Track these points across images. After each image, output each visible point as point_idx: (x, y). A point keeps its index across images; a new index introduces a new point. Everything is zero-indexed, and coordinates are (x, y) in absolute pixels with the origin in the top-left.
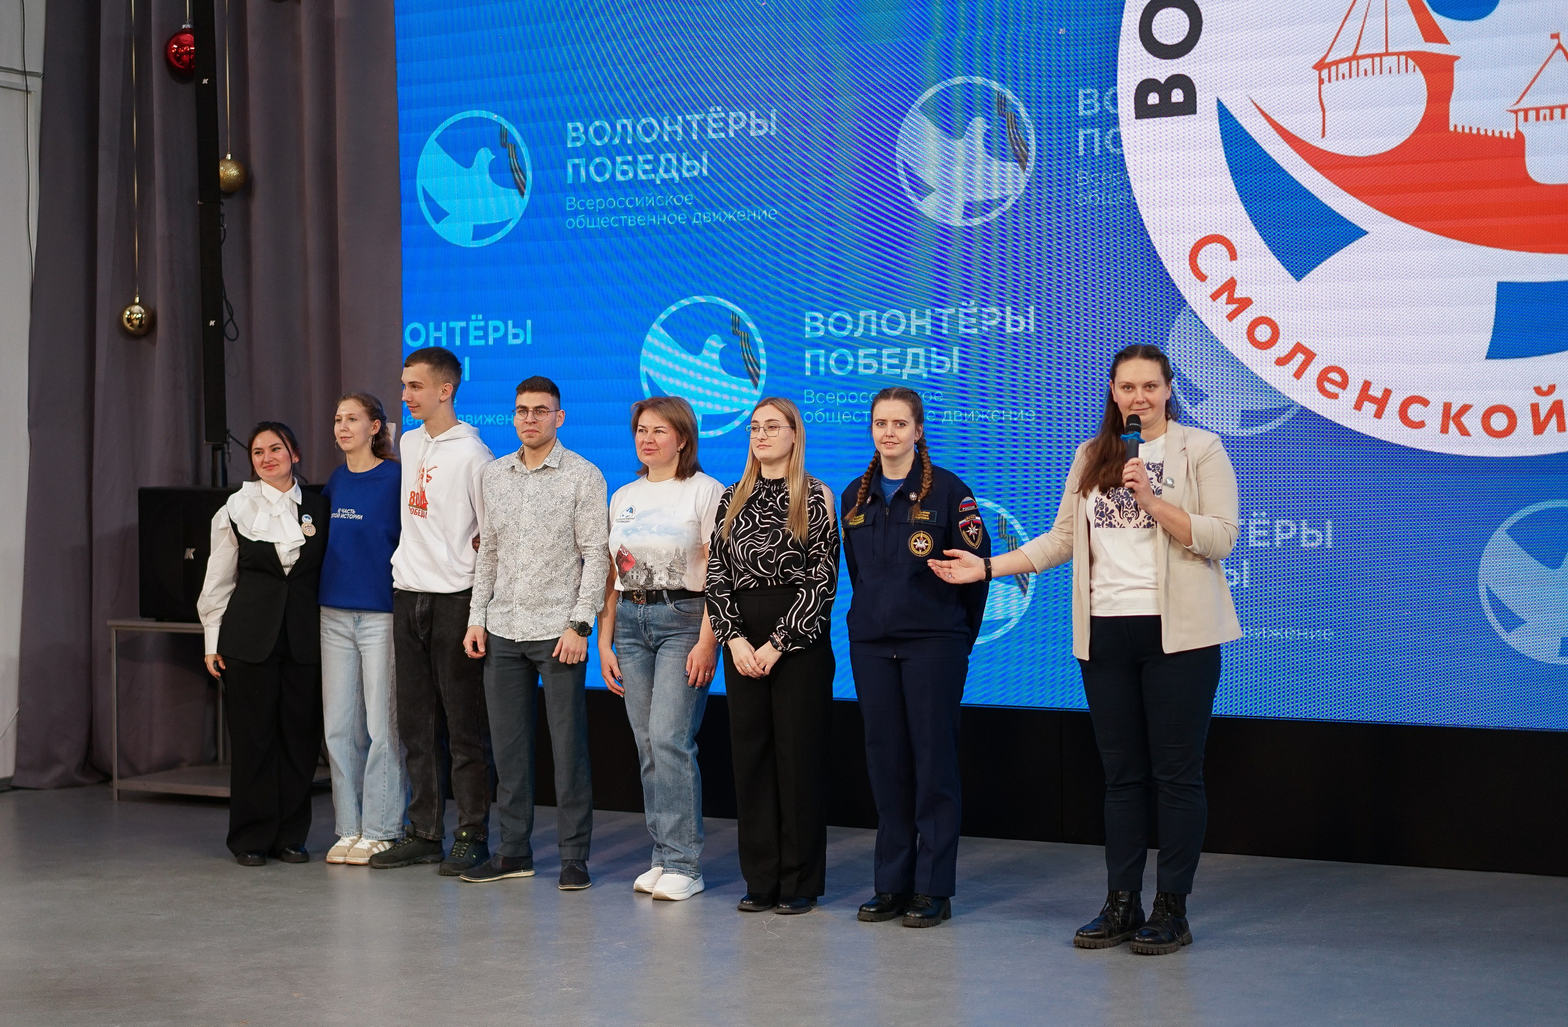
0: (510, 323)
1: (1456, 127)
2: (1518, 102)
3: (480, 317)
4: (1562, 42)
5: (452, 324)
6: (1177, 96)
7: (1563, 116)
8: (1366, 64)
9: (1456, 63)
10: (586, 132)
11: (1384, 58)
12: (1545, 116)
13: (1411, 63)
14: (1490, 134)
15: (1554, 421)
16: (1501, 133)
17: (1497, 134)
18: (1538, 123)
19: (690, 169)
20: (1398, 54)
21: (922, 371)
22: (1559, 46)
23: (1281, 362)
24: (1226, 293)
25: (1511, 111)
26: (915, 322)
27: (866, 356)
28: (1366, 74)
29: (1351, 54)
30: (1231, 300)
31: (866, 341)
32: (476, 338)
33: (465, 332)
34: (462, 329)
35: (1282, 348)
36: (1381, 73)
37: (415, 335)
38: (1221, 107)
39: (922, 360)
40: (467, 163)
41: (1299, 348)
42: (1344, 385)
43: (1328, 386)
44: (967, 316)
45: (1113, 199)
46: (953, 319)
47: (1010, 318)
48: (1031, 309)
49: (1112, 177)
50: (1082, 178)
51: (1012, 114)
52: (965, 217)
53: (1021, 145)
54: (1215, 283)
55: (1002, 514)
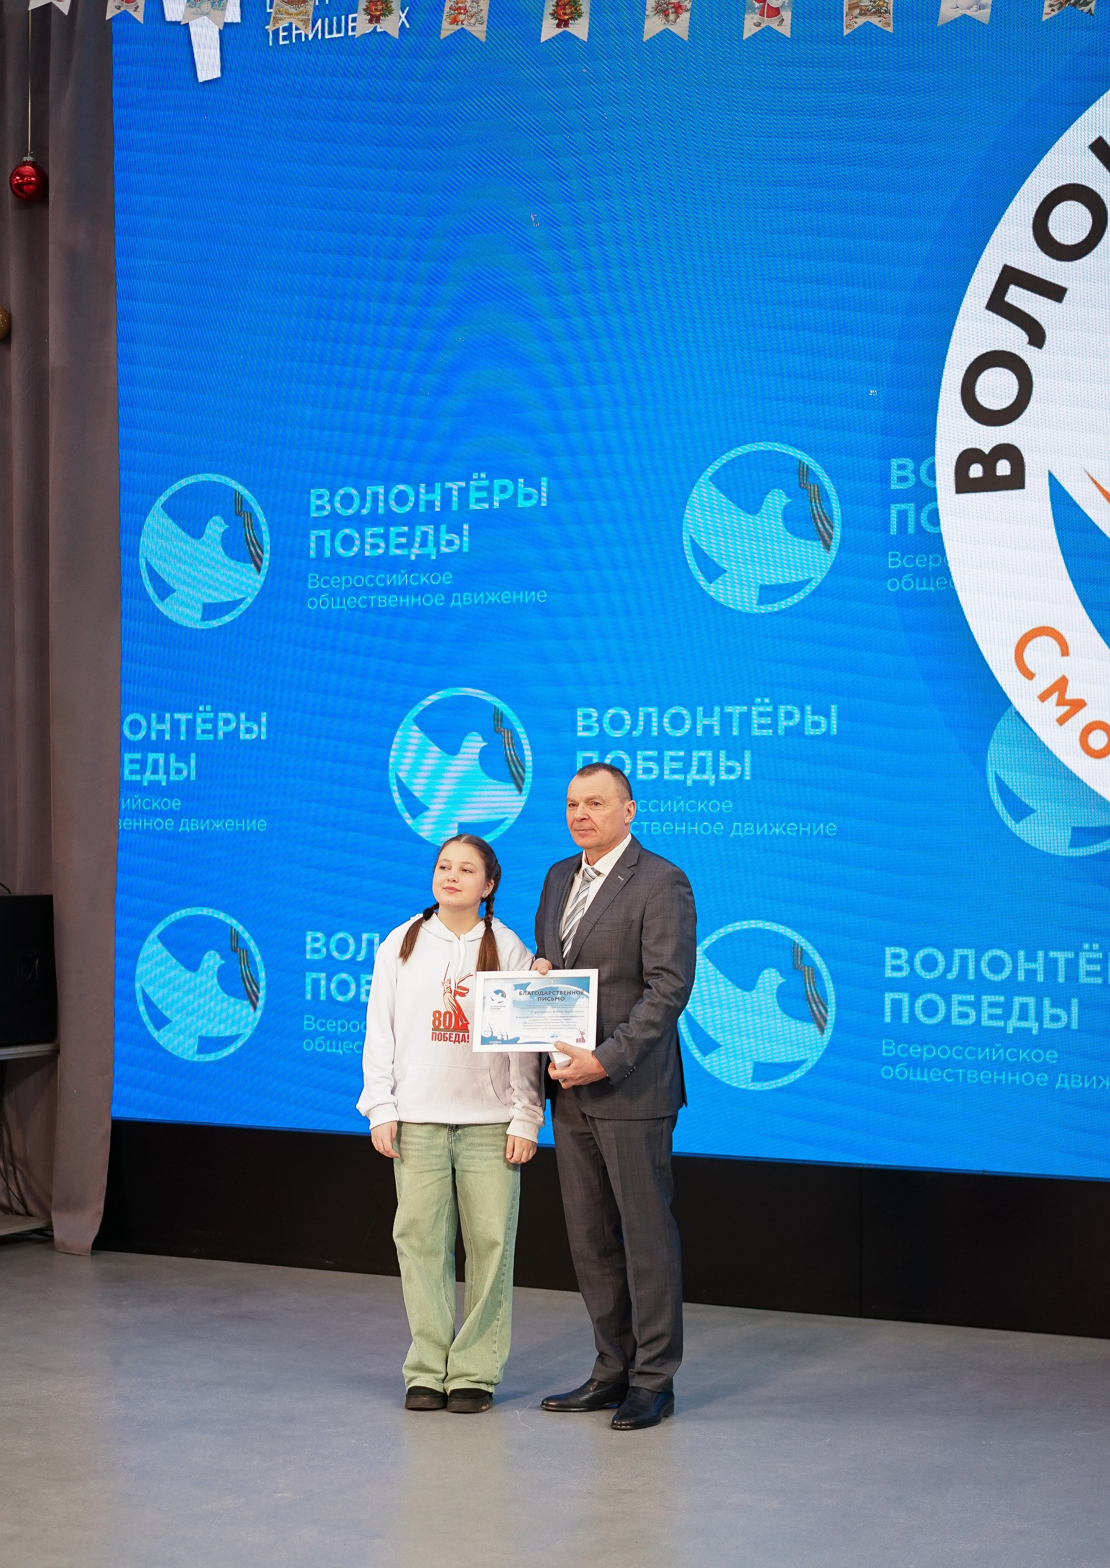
0: (243, 716)
3: (209, 708)
5: (177, 716)
6: (1003, 468)
10: (331, 501)
19: (450, 543)
21: (709, 777)
24: (1056, 694)
26: (701, 722)
27: (646, 759)
30: (1061, 702)
31: (646, 741)
32: (204, 732)
33: (191, 724)
34: (188, 721)
37: (135, 726)
38: (1053, 481)
39: (709, 765)
40: (196, 533)
44: (761, 715)
45: (928, 586)
46: (746, 719)
47: (810, 718)
48: (834, 708)
49: (928, 558)
50: (893, 559)
51: (814, 486)
52: (761, 602)
53: (825, 522)
54: (1044, 682)
55: (797, 941)
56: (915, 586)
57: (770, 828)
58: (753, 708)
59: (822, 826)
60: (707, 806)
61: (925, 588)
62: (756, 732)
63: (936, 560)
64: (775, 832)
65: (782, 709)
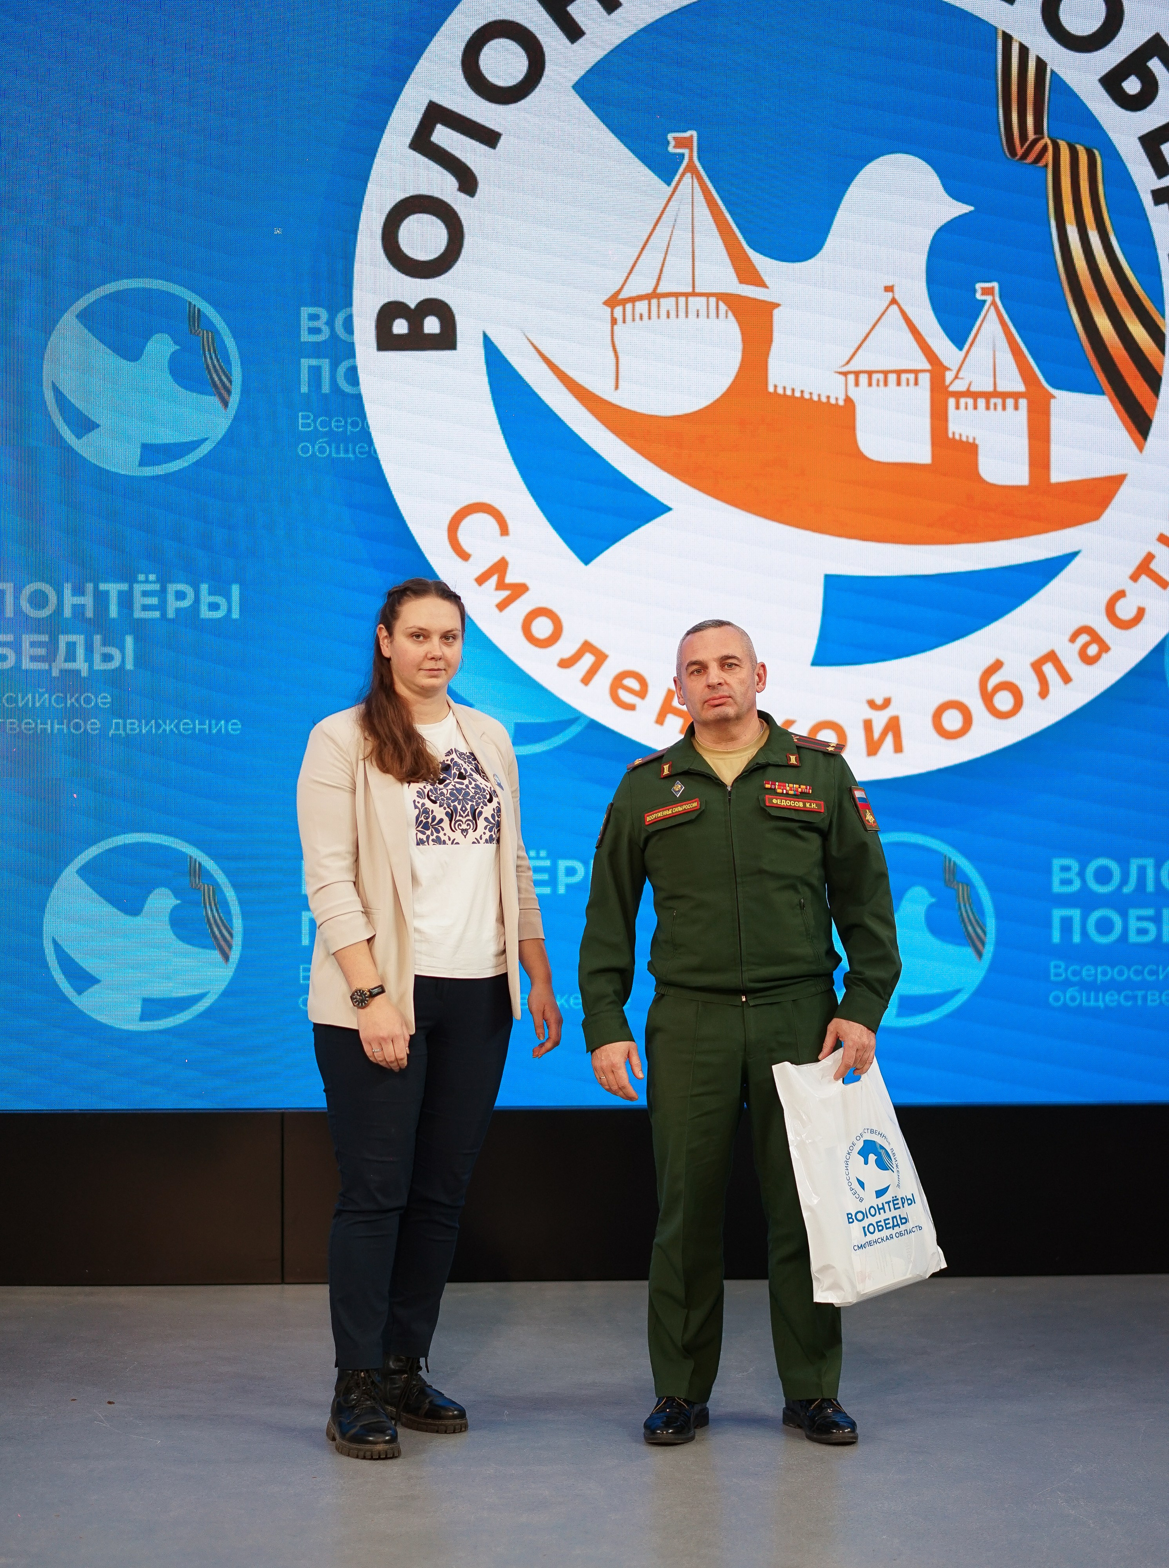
1: (776, 387)
2: (848, 362)
4: (897, 297)
6: (432, 325)
7: (899, 383)
8: (668, 304)
9: (776, 312)
11: (691, 299)
12: (878, 381)
13: (723, 307)
14: (815, 398)
15: (889, 740)
16: (828, 397)
17: (824, 400)
18: (871, 388)
20: (708, 295)
21: (80, 665)
22: (894, 301)
23: (565, 664)
24: (495, 577)
25: (840, 373)
26: (70, 600)
28: (668, 317)
29: (649, 290)
30: (501, 586)
35: (566, 647)
36: (687, 316)
38: (489, 344)
39: (80, 652)
41: (587, 647)
42: (642, 694)
43: (624, 695)
44: (145, 594)
45: (346, 451)
46: (126, 601)
47: (206, 598)
48: (235, 589)
49: (346, 422)
50: (305, 421)
51: (207, 332)
52: (142, 464)
53: (221, 374)
54: (481, 562)
55: (194, 857)
56: (330, 451)
57: (158, 726)
58: (135, 585)
59: (223, 722)
60: (77, 700)
61: (342, 455)
62: (138, 614)
63: (354, 424)
64: (164, 730)
65: (172, 588)
